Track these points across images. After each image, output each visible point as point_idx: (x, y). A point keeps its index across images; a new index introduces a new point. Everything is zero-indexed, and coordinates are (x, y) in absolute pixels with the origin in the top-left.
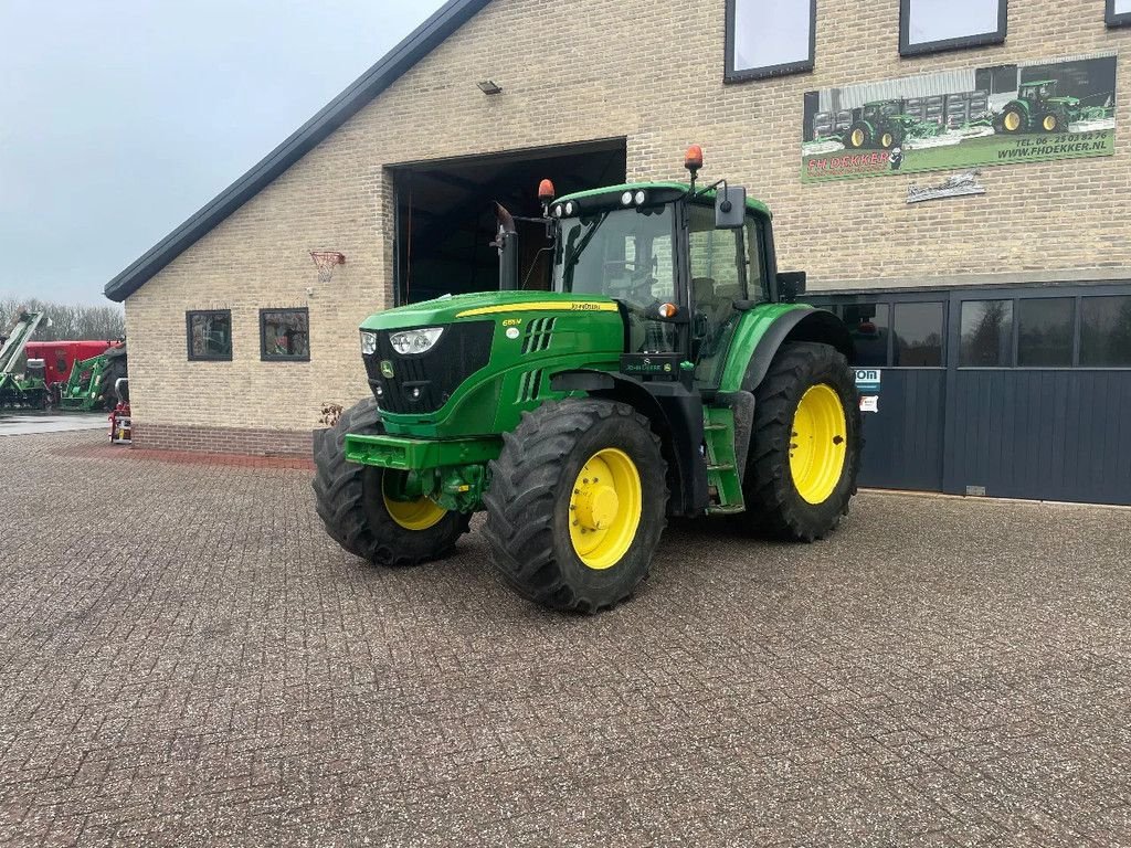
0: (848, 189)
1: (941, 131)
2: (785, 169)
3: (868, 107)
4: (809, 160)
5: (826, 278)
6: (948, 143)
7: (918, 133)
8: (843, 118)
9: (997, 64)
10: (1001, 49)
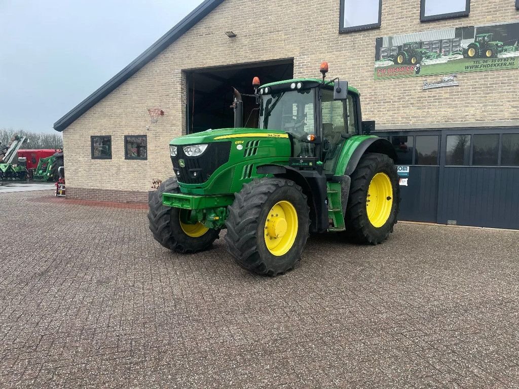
1: (438, 57)
2: (367, 73)
3: (405, 45)
4: (377, 69)
5: (385, 124)
6: (442, 62)
7: (428, 57)
8: (393, 50)
9: (465, 26)
10: (465, 19)
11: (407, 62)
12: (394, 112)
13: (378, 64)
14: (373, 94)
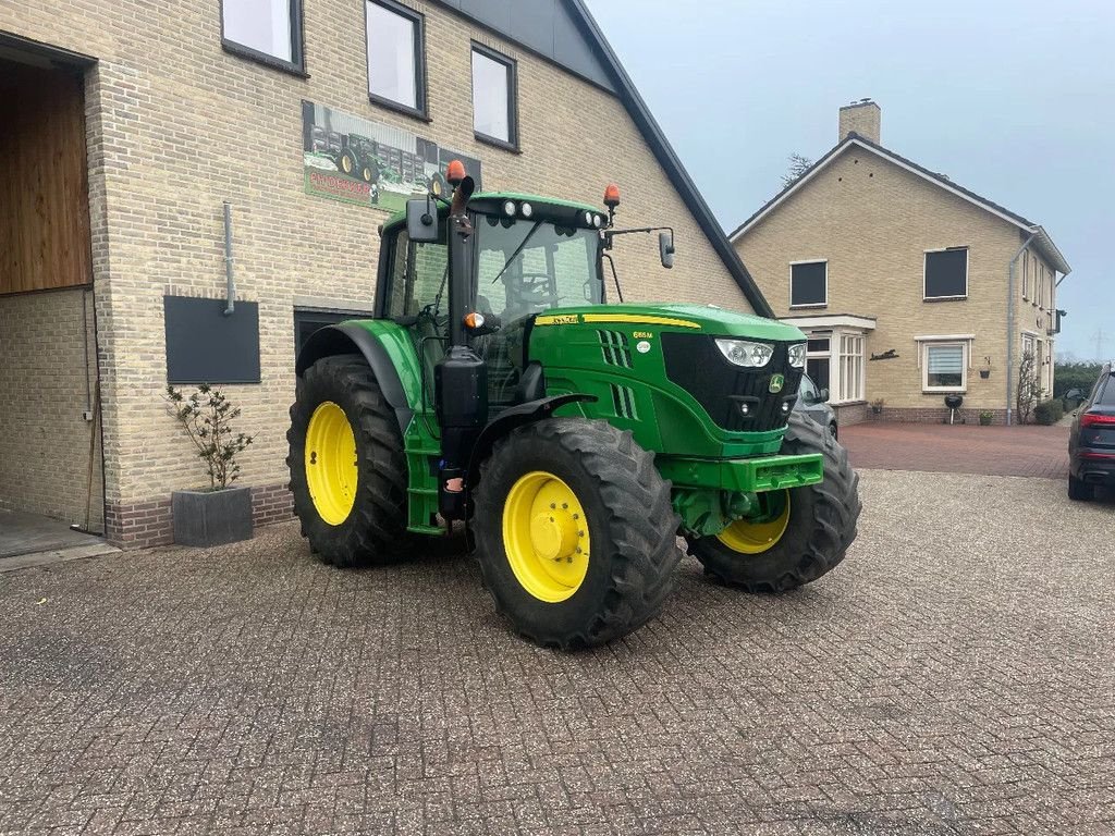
0: (342, 210)
1: (399, 181)
2: (290, 173)
3: (351, 136)
5: (333, 296)
6: (401, 192)
7: (387, 177)
8: (334, 140)
9: (427, 138)
10: (425, 126)
11: (356, 174)
12: (345, 273)
13: (310, 160)
14: (306, 224)
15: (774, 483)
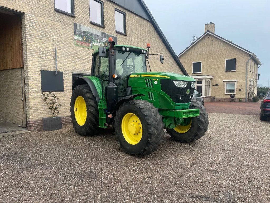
0: (84, 50)
1: (97, 42)
2: (71, 41)
3: (86, 32)
4: (76, 40)
5: (81, 70)
6: (98, 45)
7: (94, 41)
8: (82, 33)
9: (104, 32)
10: (104, 29)
11: (87, 41)
12: (84, 65)
13: (76, 37)
14: (75, 53)
15: (188, 116)
